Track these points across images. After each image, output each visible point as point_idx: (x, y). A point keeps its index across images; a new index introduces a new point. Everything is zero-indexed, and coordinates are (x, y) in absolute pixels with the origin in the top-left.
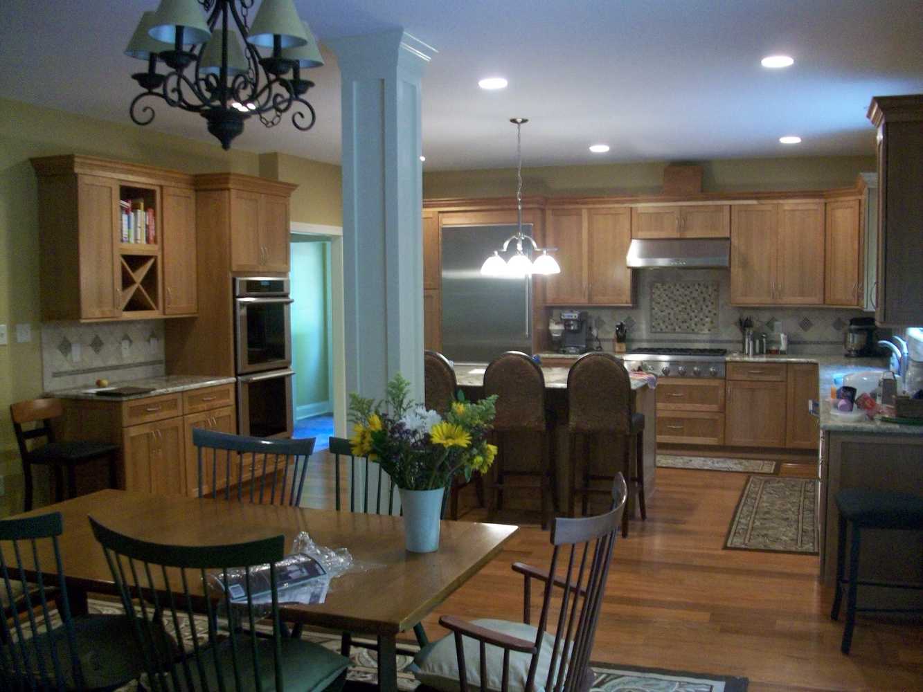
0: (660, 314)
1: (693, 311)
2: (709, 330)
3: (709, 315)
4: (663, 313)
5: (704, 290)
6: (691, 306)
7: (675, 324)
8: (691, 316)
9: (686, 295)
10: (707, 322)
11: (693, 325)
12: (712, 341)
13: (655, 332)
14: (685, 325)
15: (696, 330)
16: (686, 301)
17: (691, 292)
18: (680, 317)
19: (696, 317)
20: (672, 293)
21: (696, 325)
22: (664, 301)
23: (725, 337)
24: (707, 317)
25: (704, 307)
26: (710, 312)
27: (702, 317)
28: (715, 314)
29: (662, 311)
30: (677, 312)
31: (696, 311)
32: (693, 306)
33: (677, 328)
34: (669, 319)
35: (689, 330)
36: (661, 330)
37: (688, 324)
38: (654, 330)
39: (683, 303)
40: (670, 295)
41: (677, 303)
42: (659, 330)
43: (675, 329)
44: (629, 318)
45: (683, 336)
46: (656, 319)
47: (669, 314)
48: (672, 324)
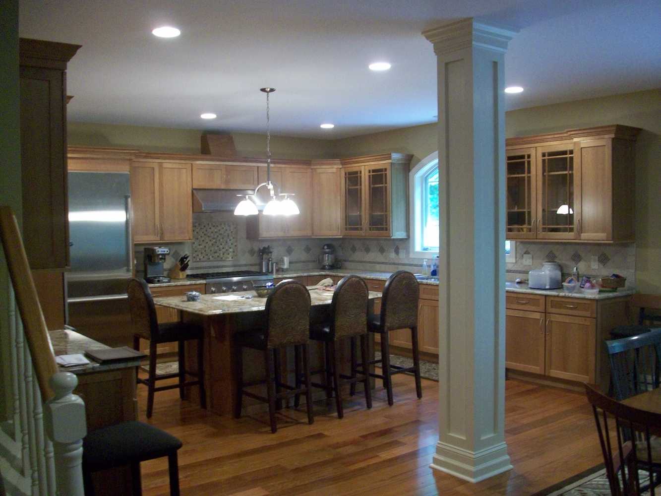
0: (199, 247)
1: (221, 244)
2: (232, 258)
3: (232, 246)
4: (201, 247)
5: (228, 228)
6: (219, 240)
7: (209, 255)
8: (220, 248)
9: (216, 232)
10: (230, 252)
11: (221, 254)
12: (235, 266)
13: (195, 262)
14: (217, 255)
15: (224, 258)
16: (216, 237)
17: (219, 230)
18: (212, 249)
19: (223, 248)
20: (206, 231)
21: (223, 254)
22: (201, 237)
23: (243, 262)
24: (230, 248)
25: (228, 240)
26: (232, 244)
27: (227, 248)
28: (236, 246)
29: (200, 245)
30: (211, 245)
31: (223, 244)
32: (221, 240)
33: (211, 257)
34: (205, 251)
35: (219, 259)
36: (200, 259)
37: (218, 254)
38: (194, 260)
39: (214, 238)
40: (205, 232)
41: (210, 238)
42: (198, 260)
43: (209, 259)
44: (176, 252)
45: (215, 264)
46: (196, 251)
47: (205, 247)
48: (207, 255)
